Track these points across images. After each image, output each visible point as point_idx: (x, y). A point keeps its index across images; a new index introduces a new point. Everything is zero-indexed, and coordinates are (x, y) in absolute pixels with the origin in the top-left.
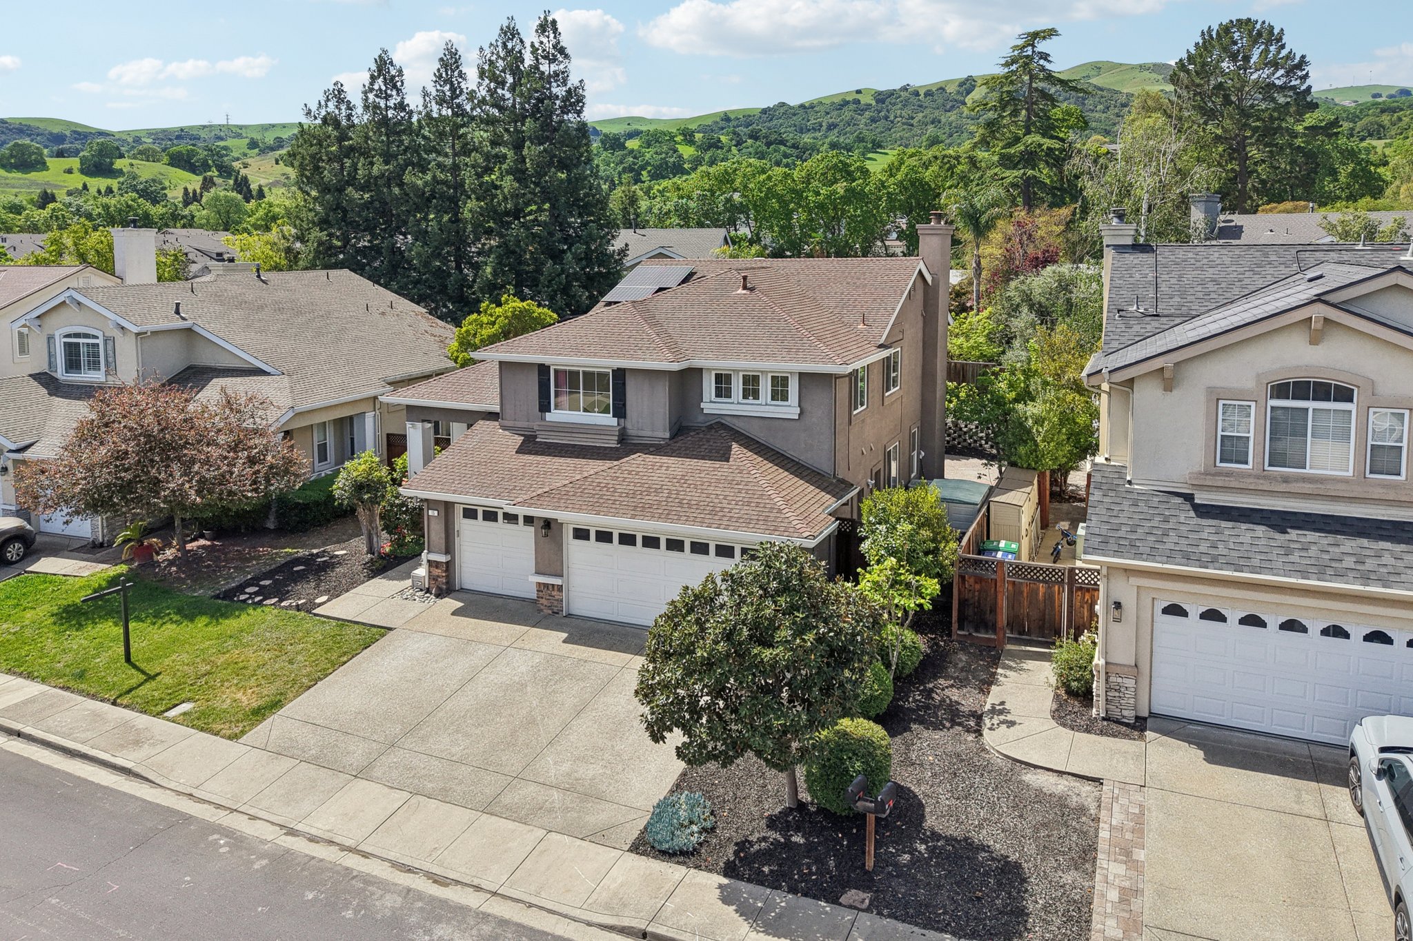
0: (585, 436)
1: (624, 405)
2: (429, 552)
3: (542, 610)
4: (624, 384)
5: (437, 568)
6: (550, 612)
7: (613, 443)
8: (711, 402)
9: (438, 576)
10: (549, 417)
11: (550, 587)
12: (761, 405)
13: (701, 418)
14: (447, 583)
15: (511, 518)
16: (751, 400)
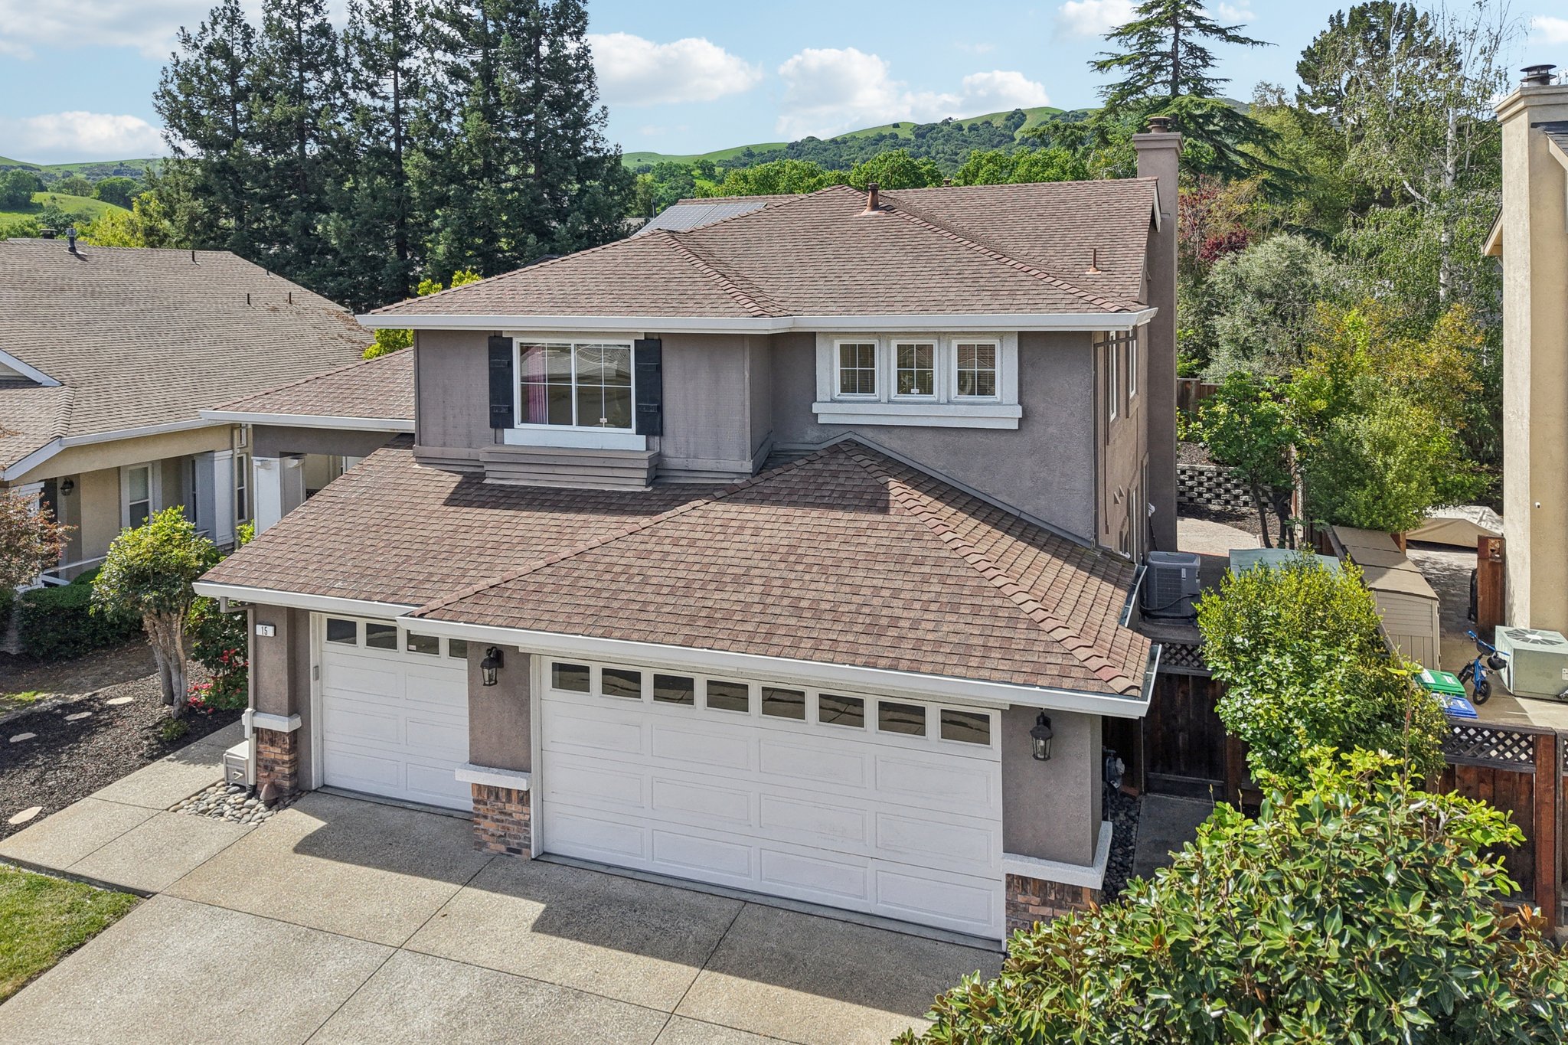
0: (581, 471)
1: (660, 409)
2: (257, 710)
3: (484, 844)
4: (659, 368)
5: (272, 743)
6: (503, 848)
7: (637, 483)
8: (833, 401)
9: (275, 762)
10: (510, 436)
11: (503, 795)
12: (938, 403)
13: (812, 434)
14: (294, 775)
15: (426, 645)
16: (915, 395)
